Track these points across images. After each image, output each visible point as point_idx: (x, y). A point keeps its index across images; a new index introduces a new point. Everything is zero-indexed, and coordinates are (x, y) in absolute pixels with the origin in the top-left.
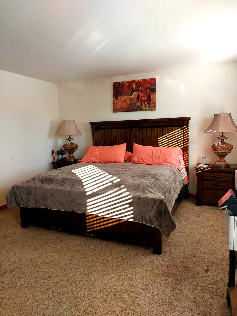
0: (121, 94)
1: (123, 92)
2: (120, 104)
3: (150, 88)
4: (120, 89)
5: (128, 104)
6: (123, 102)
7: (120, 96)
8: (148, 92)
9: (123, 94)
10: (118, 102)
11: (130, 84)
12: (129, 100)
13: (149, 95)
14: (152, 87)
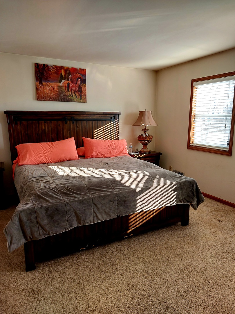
0: (47, 80)
1: (50, 77)
2: (45, 91)
3: (80, 78)
4: (45, 73)
5: (56, 92)
6: (49, 89)
7: (45, 82)
8: (79, 82)
9: (49, 79)
10: (44, 88)
11: (57, 69)
12: (57, 87)
13: (80, 85)
14: (82, 78)
